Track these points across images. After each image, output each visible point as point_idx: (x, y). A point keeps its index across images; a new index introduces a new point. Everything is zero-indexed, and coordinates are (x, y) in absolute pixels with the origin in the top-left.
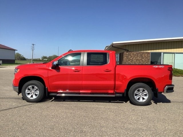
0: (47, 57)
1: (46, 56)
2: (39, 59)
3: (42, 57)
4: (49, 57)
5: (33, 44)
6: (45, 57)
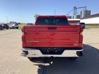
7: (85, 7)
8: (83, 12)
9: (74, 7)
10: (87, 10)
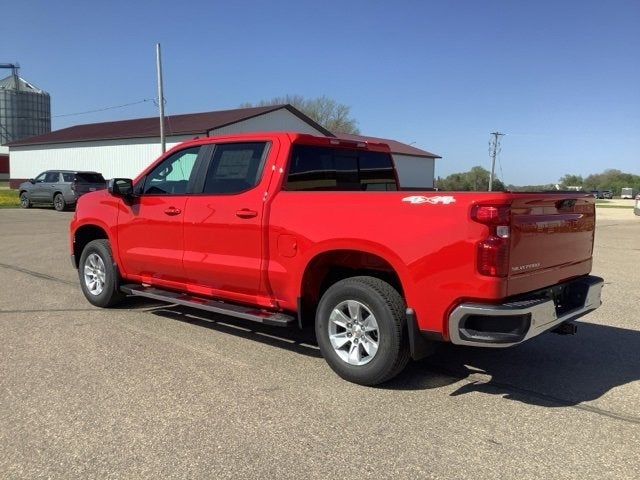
0: (581, 178)
1: (577, 175)
2: (552, 186)
3: (562, 179)
4: (591, 177)
5: (496, 134)
6: (574, 177)
7: (12, 67)
10: (25, 89)
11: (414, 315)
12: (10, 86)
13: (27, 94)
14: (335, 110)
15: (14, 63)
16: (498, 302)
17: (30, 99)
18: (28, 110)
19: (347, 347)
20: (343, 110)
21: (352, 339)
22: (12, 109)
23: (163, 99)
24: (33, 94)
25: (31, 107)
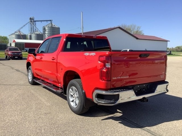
7: (51, 21)
8: (47, 28)
9: (31, 19)
10: (54, 26)
11: (85, 92)
12: (50, 26)
13: (54, 28)
14: (136, 28)
15: (51, 20)
16: (106, 90)
17: (55, 29)
18: (54, 32)
19: (73, 101)
20: (139, 28)
21: (74, 99)
22: (51, 32)
23: (83, 27)
24: (55, 28)
25: (55, 31)
